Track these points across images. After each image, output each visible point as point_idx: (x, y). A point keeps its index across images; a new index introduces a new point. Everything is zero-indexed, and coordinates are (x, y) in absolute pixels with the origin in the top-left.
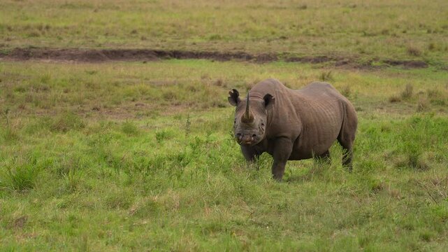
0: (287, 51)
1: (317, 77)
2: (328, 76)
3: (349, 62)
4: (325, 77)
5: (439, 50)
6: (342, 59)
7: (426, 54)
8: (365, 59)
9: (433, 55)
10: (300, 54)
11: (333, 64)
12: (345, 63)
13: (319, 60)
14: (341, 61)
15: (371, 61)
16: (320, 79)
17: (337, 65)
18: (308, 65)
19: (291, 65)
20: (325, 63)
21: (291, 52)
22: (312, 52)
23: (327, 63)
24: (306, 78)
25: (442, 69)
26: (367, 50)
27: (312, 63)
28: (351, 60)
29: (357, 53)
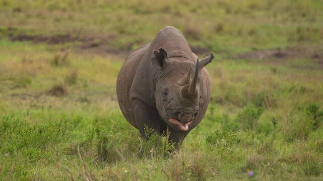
0: (15, 26)
1: (47, 61)
2: (64, 60)
3: (101, 44)
4: (60, 61)
5: (231, 33)
6: (91, 39)
7: (209, 38)
8: (124, 40)
9: (219, 41)
10: (32, 31)
11: (78, 46)
12: (95, 45)
13: (57, 40)
14: (90, 43)
15: (132, 44)
16: (52, 63)
17: (83, 48)
18: (42, 46)
19: (18, 45)
20: (67, 44)
21: (19, 28)
22: (51, 28)
23: (70, 44)
24: (31, 62)
25: (229, 58)
26: (130, 28)
27: (50, 43)
28: (104, 42)
29: (115, 32)
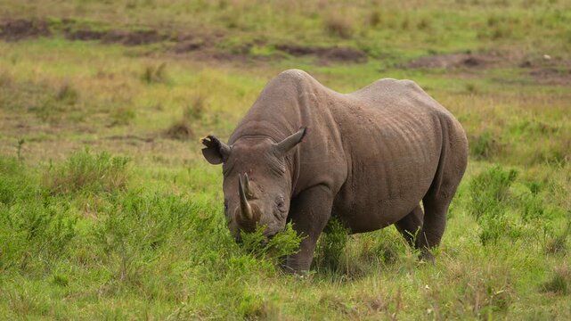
0: (71, 17)
1: (134, 74)
2: (158, 74)
3: (203, 44)
4: (153, 74)
5: (391, 26)
6: (189, 38)
7: (363, 35)
8: (237, 39)
9: (377, 38)
10: (100, 24)
11: (168, 49)
12: (194, 47)
13: (138, 38)
14: (187, 43)
15: (250, 45)
16: (142, 79)
17: (179, 51)
18: (117, 49)
19: (81, 47)
20: (153, 45)
21: (79, 19)
22: (126, 21)
23: (158, 45)
24: (111, 77)
25: (395, 66)
26: (241, 21)
27: (126, 44)
28: (208, 41)
29: (222, 27)
